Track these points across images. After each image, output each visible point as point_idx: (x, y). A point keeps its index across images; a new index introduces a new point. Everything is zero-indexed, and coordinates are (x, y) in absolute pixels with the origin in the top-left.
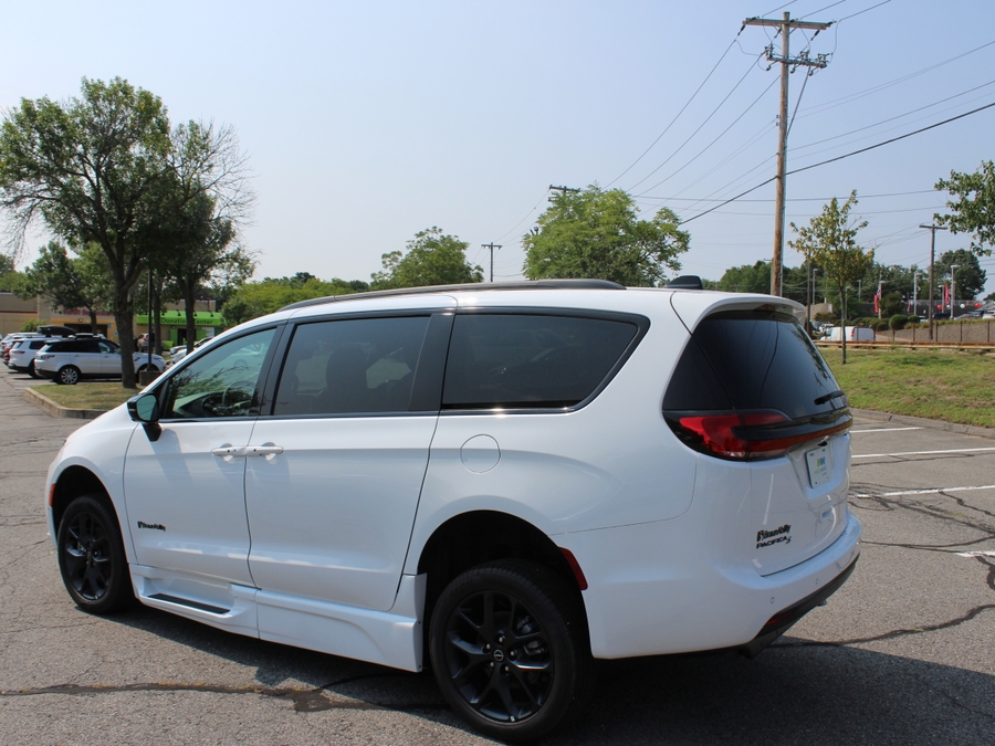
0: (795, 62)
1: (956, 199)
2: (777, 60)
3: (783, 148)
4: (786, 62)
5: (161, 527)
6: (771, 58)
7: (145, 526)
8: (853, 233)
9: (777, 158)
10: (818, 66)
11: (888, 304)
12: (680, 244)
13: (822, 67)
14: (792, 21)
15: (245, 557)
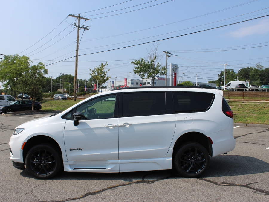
0: (81, 27)
1: (137, 66)
2: (77, 26)
3: (77, 49)
4: (79, 27)
5: (80, 149)
6: (75, 25)
7: (73, 150)
8: (106, 72)
9: (76, 51)
10: (86, 29)
11: (81, 89)
12: (45, 72)
13: (87, 29)
14: (81, 17)
15: (118, 152)
